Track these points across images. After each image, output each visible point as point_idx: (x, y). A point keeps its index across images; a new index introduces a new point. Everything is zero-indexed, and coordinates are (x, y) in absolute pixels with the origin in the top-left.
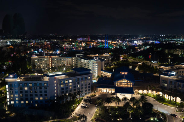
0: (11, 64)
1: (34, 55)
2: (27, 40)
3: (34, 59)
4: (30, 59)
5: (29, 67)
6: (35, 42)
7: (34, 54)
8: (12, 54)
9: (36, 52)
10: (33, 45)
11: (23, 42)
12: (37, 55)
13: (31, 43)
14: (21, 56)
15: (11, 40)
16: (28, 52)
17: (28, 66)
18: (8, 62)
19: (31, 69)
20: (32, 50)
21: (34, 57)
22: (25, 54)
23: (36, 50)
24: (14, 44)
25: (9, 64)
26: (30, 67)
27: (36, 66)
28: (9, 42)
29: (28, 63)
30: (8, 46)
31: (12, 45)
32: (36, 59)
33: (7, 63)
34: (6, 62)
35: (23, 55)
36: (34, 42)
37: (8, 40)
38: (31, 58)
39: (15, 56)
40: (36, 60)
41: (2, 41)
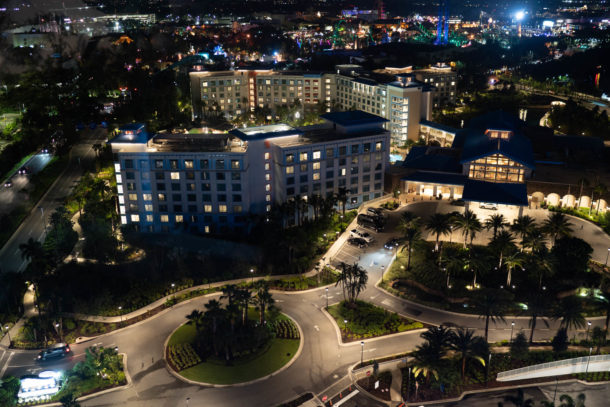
0: (128, 96)
1: (199, 68)
2: (174, 17)
3: (200, 80)
4: (186, 80)
5: (183, 105)
6: (202, 23)
7: (198, 64)
8: (128, 64)
9: (206, 56)
10: (193, 34)
11: (161, 22)
12: (207, 68)
13: (188, 28)
14: (156, 70)
15: (125, 17)
16: (180, 58)
17: (180, 103)
18: (117, 88)
19: (190, 113)
20: (192, 50)
21: (199, 73)
22: (171, 64)
23: (203, 51)
24: (133, 30)
25: (121, 97)
26: (187, 106)
27: (204, 104)
28: (117, 23)
29: (179, 92)
30: (117, 36)
31: (127, 33)
32: (206, 79)
33: (114, 93)
34: (111, 90)
35: (164, 68)
36: (198, 23)
37: (114, 16)
38: (188, 76)
39: (137, 69)
40: (205, 84)
41: (95, 20)
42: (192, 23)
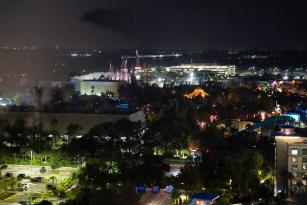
0: (198, 158)
1: (288, 131)
2: (258, 70)
3: (288, 147)
5: (264, 176)
6: (291, 79)
7: (287, 127)
8: (201, 121)
9: (296, 117)
10: (280, 90)
11: (242, 75)
12: (298, 132)
13: (275, 83)
14: (234, 130)
15: (201, 68)
16: (263, 118)
17: (260, 173)
18: (186, 147)
19: (273, 186)
20: (278, 109)
21: (286, 138)
22: (252, 124)
23: (294, 111)
24: (209, 82)
25: (190, 158)
26: (269, 176)
27: (291, 177)
28: (192, 74)
29: (260, 159)
30: (191, 88)
31: (202, 86)
32: (296, 145)
33: (183, 152)
34: (179, 149)
35: (242, 127)
36: (286, 78)
37: (188, 67)
38: (274, 141)
39: (211, 128)
40: (295, 152)
41: (168, 69)
42: (279, 78)
